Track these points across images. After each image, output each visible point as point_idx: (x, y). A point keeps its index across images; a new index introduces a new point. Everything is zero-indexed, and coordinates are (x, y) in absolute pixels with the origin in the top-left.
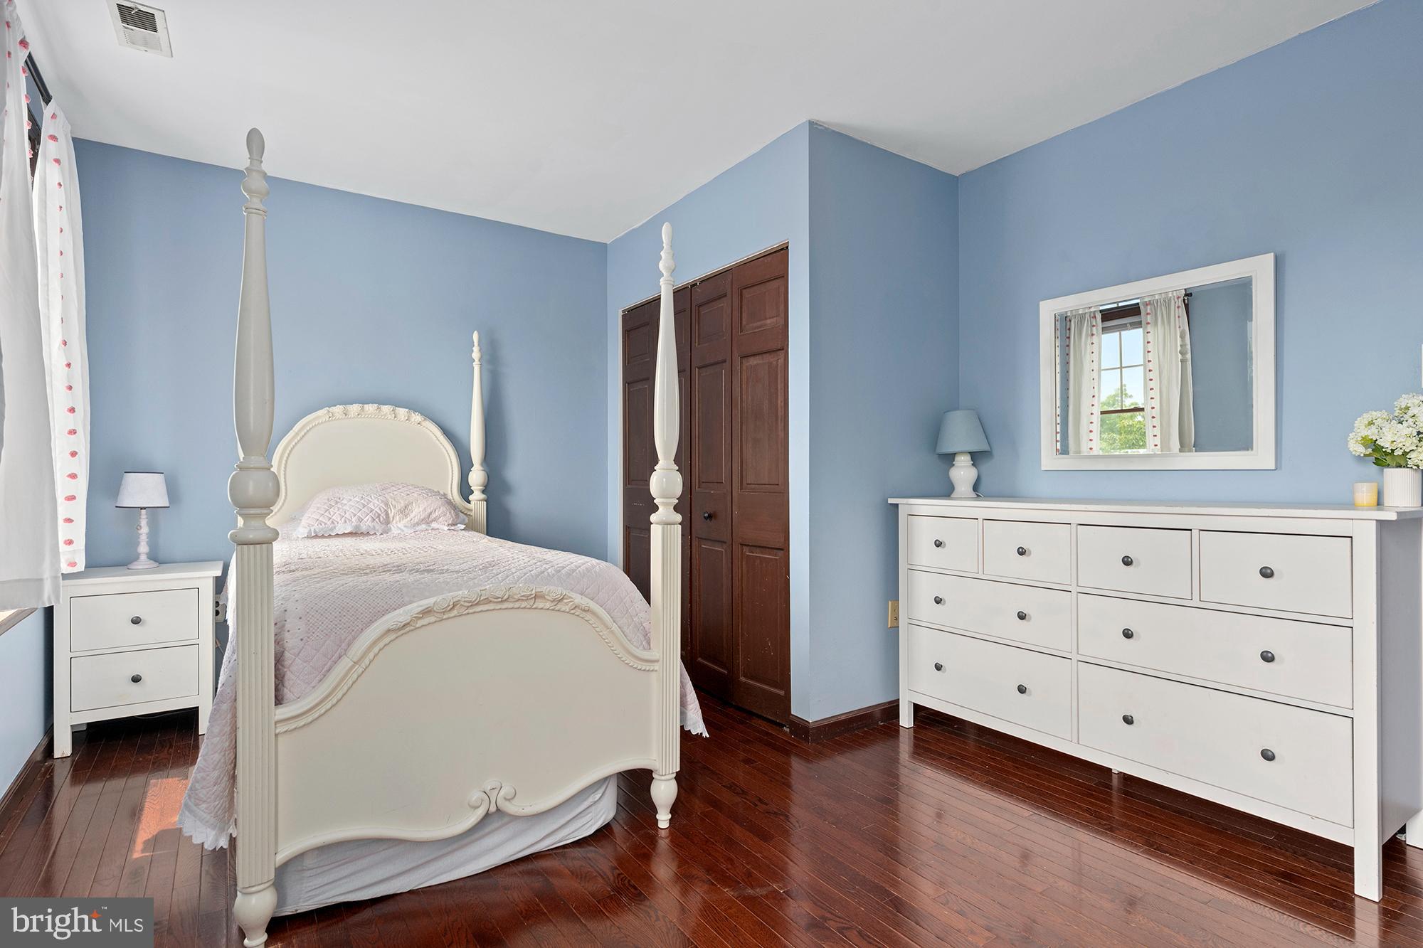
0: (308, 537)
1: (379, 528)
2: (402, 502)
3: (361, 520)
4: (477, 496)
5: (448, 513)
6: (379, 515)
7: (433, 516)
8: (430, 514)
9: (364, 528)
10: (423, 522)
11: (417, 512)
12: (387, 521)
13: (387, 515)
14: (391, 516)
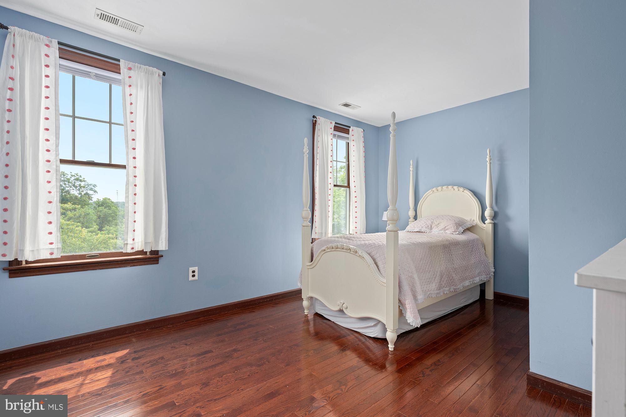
0: (408, 231)
1: (428, 230)
2: (438, 222)
3: (422, 227)
4: (488, 221)
5: (453, 227)
6: (428, 226)
7: (446, 228)
8: (446, 227)
9: (423, 231)
10: (443, 230)
11: (442, 226)
12: (431, 228)
13: (431, 226)
14: (433, 226)
